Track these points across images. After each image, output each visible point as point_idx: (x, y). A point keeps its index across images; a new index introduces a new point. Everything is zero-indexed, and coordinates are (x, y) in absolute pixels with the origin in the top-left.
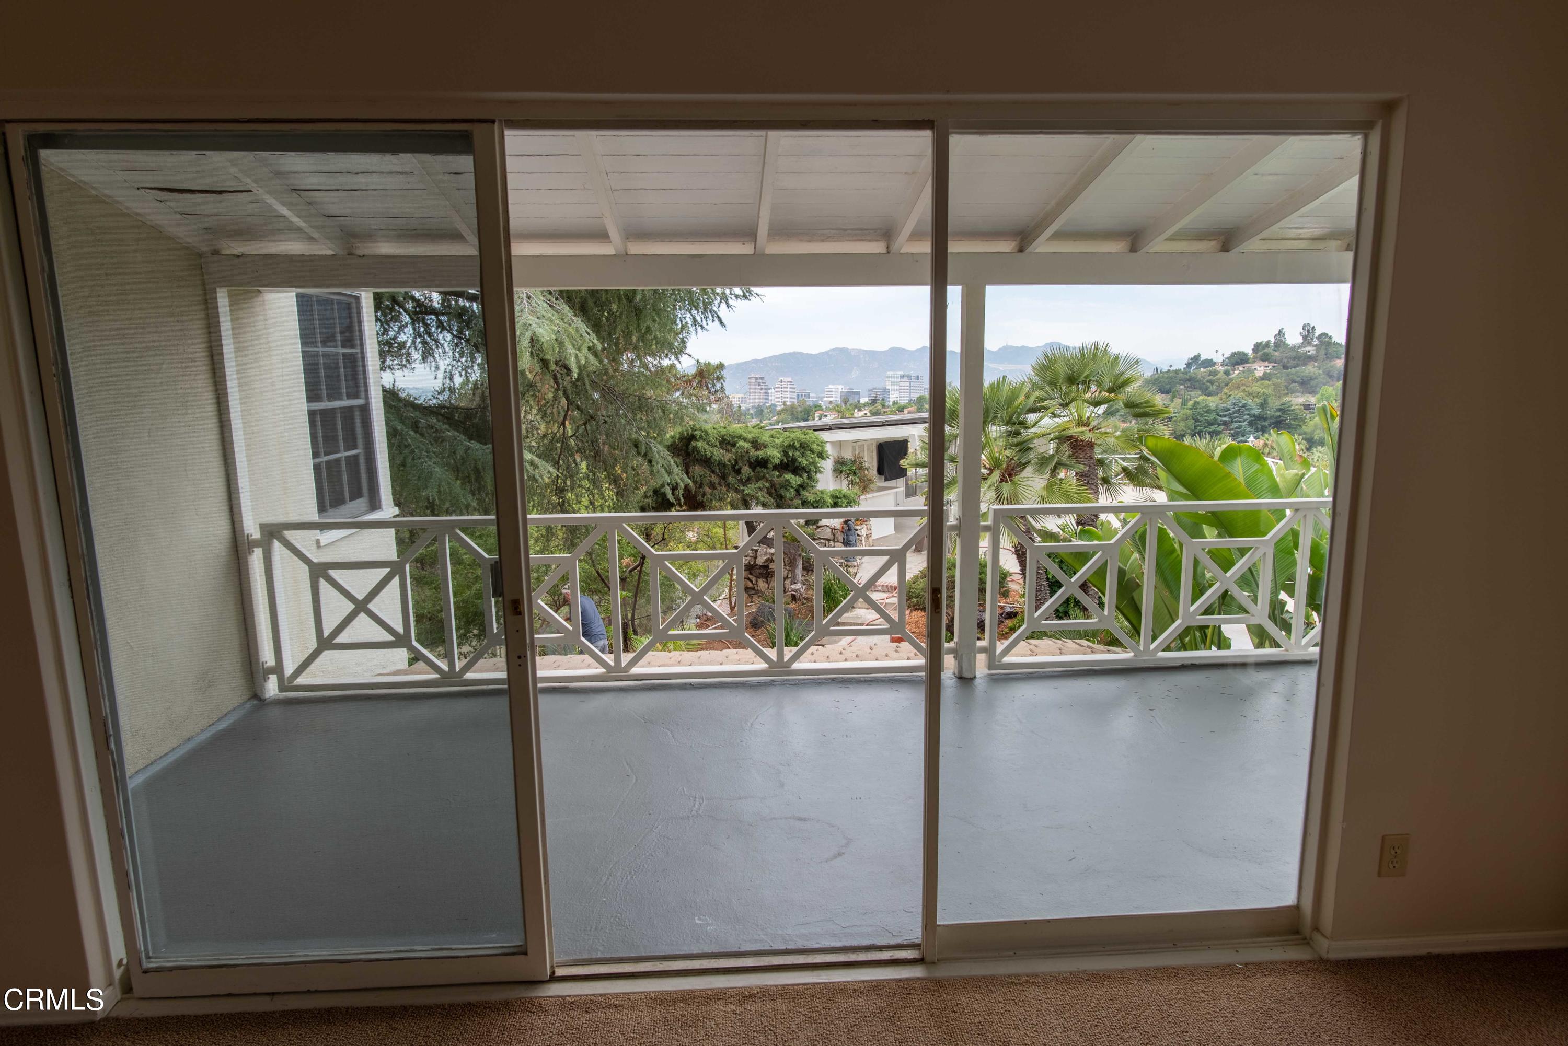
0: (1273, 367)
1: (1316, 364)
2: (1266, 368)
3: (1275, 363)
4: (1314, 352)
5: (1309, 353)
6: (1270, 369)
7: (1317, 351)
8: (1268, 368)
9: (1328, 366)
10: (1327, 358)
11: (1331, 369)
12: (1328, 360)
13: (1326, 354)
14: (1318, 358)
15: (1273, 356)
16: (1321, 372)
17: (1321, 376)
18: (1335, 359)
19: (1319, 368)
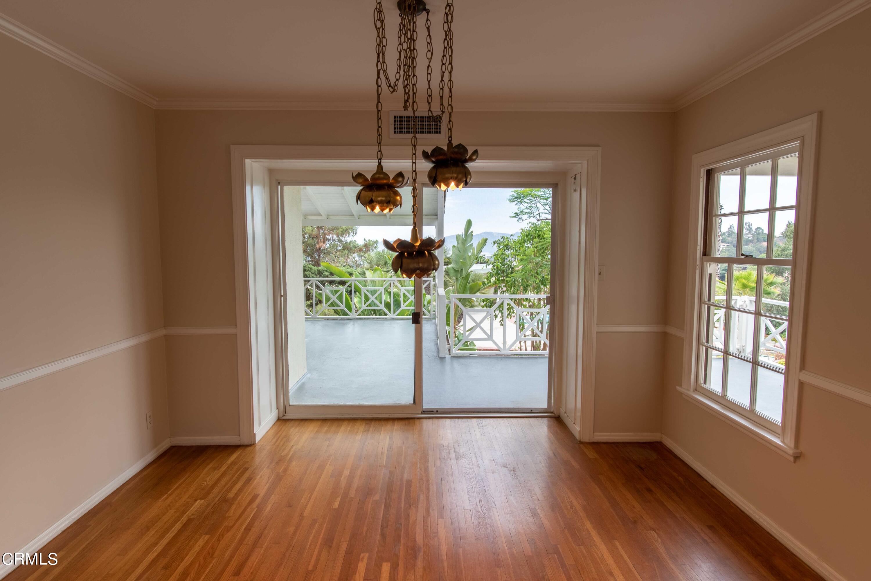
0: (728, 246)
1: (752, 245)
2: (723, 247)
3: (729, 244)
4: (751, 238)
5: (750, 239)
6: (726, 247)
7: (753, 237)
8: (725, 247)
9: (759, 246)
10: (758, 241)
11: (760, 248)
12: (759, 243)
13: (757, 239)
14: (753, 241)
15: (727, 240)
16: (755, 249)
17: (755, 252)
18: (763, 242)
19: (754, 247)
